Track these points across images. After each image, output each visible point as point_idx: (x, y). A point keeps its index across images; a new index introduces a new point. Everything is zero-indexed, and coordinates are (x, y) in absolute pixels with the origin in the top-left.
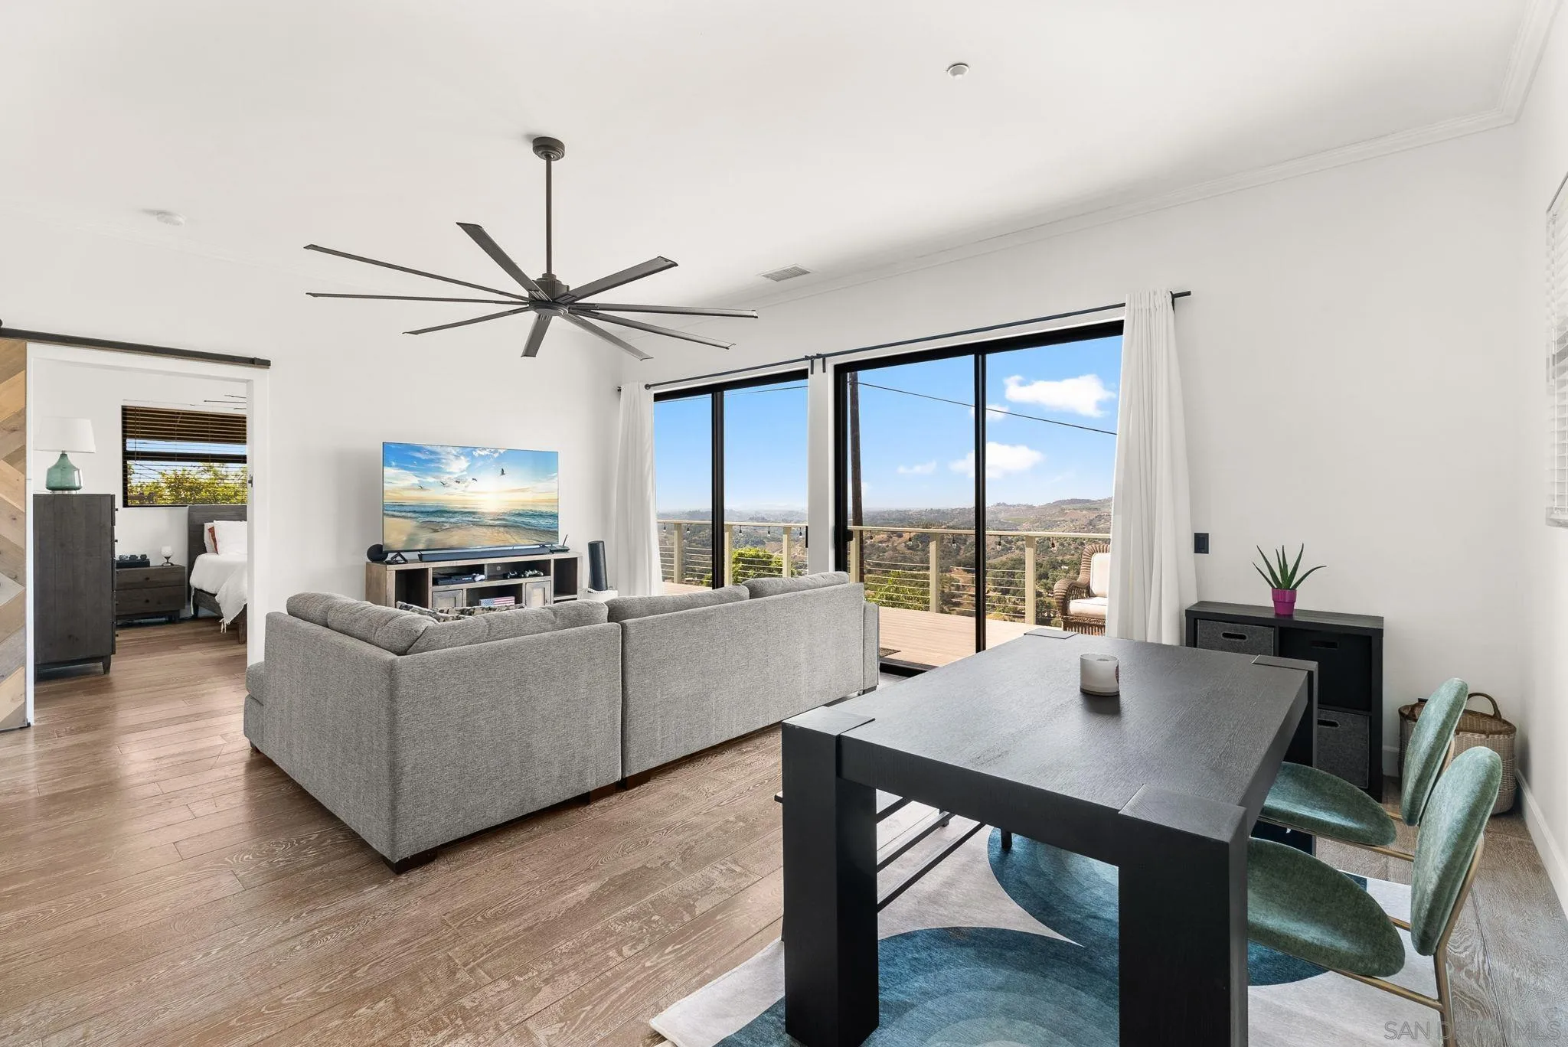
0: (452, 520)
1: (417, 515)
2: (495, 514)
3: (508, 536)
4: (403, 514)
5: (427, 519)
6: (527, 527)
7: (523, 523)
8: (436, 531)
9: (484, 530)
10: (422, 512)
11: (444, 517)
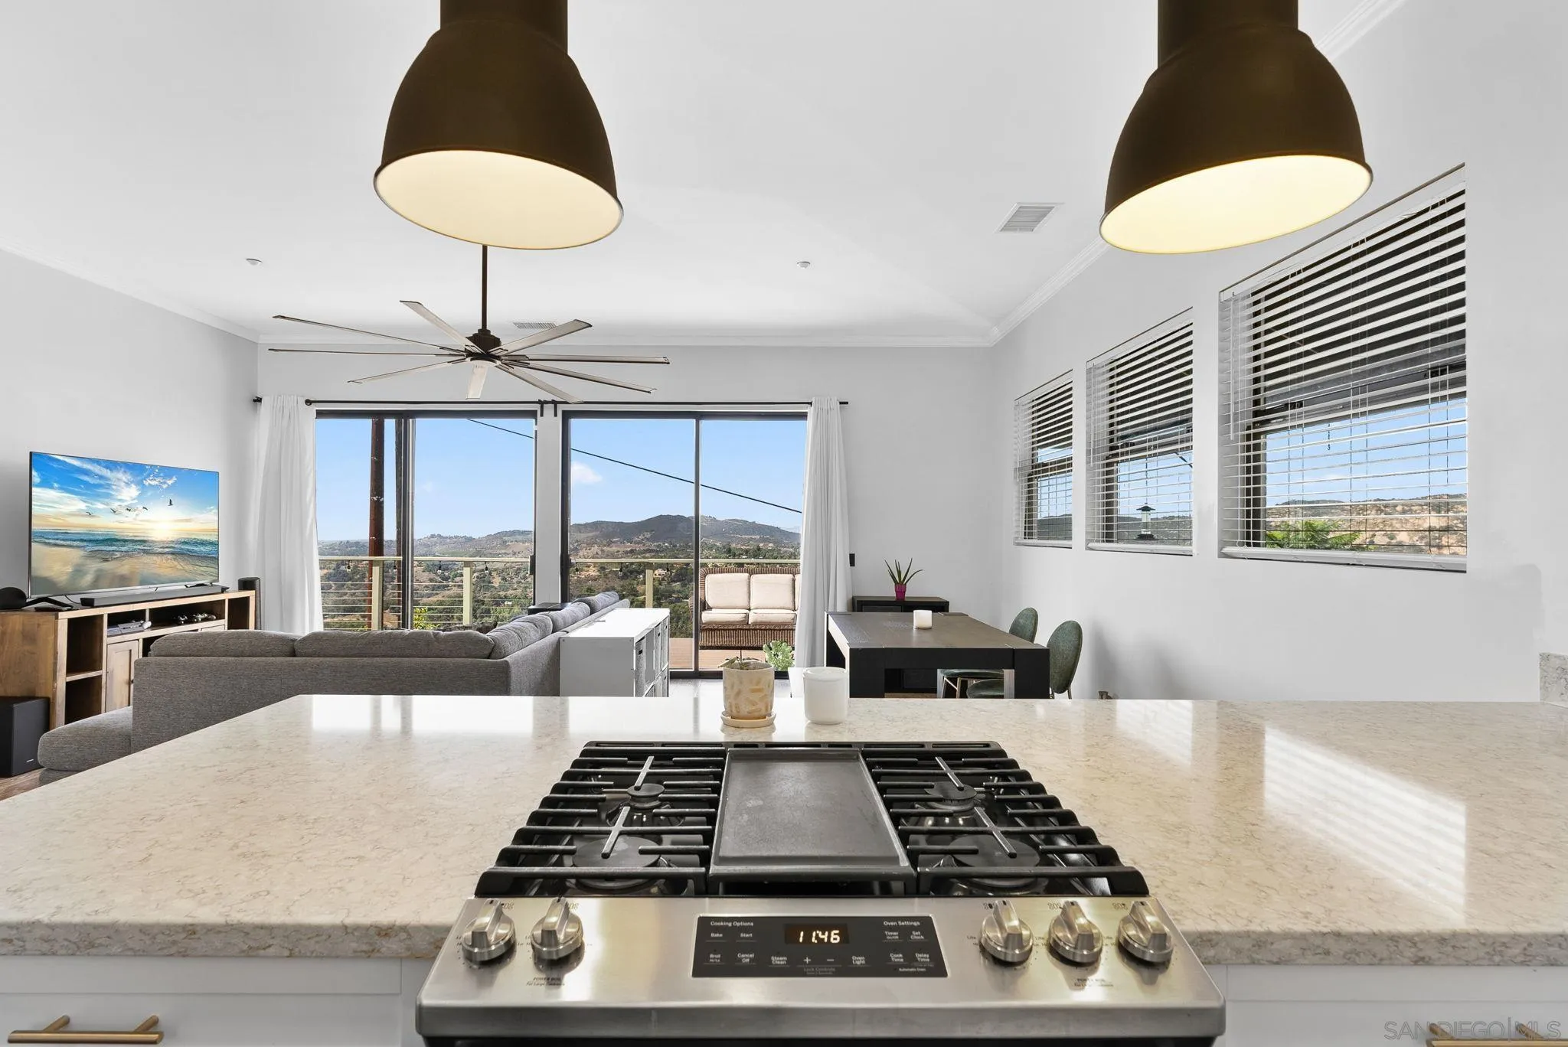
0: (123, 549)
1: (85, 544)
2: (163, 542)
3: (176, 563)
4: (68, 543)
5: (96, 548)
6: (191, 554)
7: (188, 550)
8: (106, 560)
9: (155, 558)
10: (90, 541)
11: (114, 545)
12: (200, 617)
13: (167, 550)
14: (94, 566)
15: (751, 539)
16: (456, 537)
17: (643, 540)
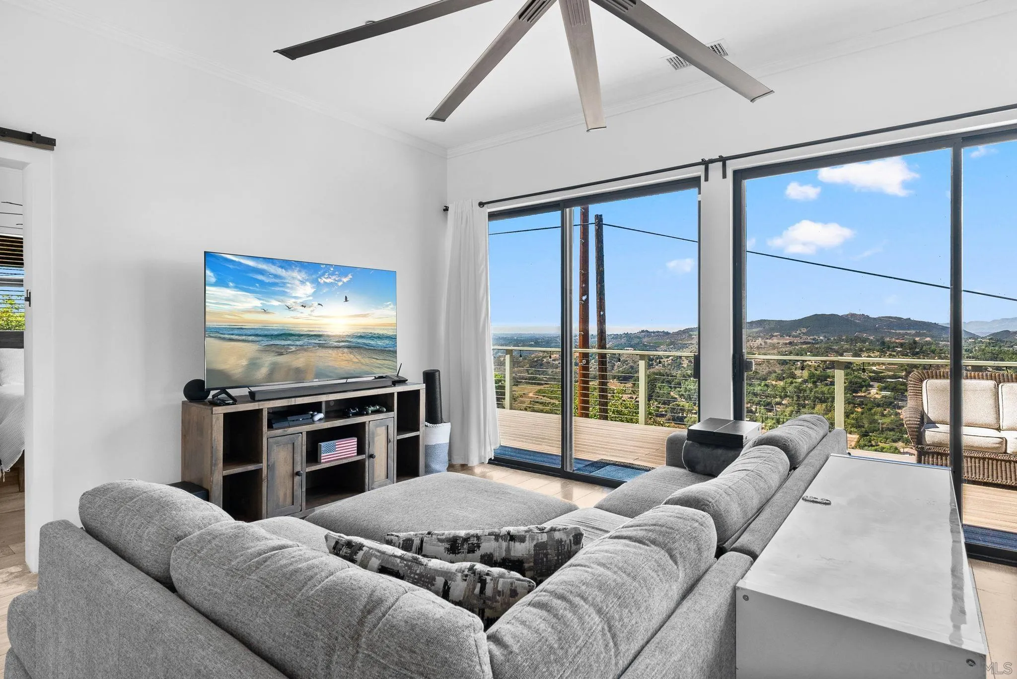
0: (298, 343)
1: (260, 338)
2: (340, 336)
3: (352, 356)
4: (244, 337)
5: (272, 343)
6: (367, 347)
7: (365, 344)
8: (281, 354)
9: (330, 351)
10: (266, 336)
11: (290, 340)
12: (372, 408)
13: (343, 344)
14: (269, 359)
15: (907, 334)
16: (658, 332)
17: (800, 334)
